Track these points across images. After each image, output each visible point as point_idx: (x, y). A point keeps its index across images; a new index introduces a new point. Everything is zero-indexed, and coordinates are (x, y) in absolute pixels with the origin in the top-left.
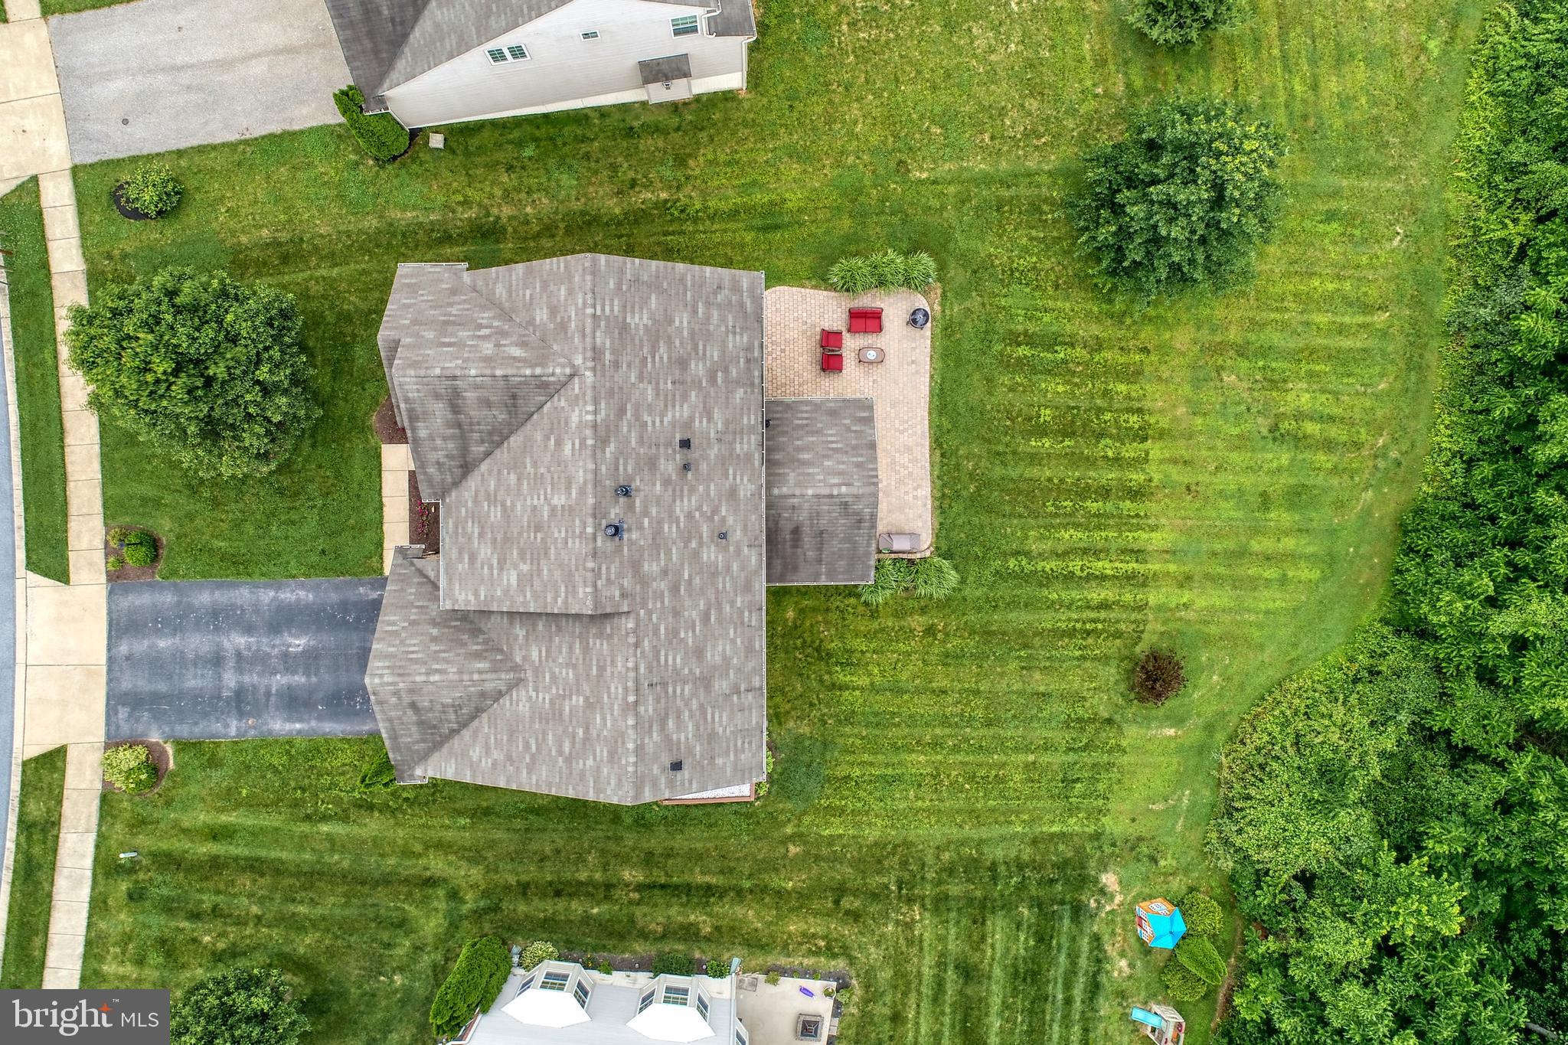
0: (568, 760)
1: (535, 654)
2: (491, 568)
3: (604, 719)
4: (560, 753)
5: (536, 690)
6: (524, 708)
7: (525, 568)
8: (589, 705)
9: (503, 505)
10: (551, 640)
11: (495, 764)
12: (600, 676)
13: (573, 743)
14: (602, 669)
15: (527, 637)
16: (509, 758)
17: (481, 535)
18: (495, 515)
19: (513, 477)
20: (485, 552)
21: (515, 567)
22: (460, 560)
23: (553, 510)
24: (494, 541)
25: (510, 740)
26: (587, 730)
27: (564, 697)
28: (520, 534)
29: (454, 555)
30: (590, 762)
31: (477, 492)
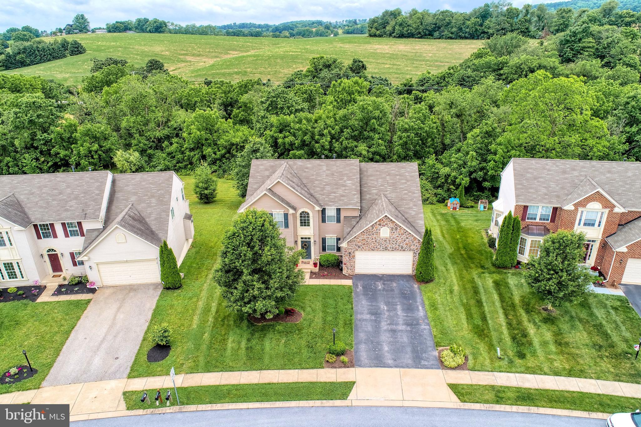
0: (408, 181)
1: (375, 191)
2: (345, 190)
3: (393, 170)
4: (406, 183)
5: (387, 191)
6: (393, 195)
7: (345, 178)
8: (389, 175)
9: (325, 185)
10: (370, 186)
11: (415, 205)
12: (379, 171)
13: (402, 179)
14: (377, 171)
15: (370, 194)
16: (411, 200)
17: (334, 193)
18: (328, 188)
19: (316, 182)
20: (340, 192)
21: (345, 181)
22: (343, 200)
23: (327, 170)
24: (337, 188)
25: (406, 200)
26: (397, 175)
27: (388, 182)
28: (335, 180)
29: (341, 202)
30: (407, 174)
31: (320, 194)
